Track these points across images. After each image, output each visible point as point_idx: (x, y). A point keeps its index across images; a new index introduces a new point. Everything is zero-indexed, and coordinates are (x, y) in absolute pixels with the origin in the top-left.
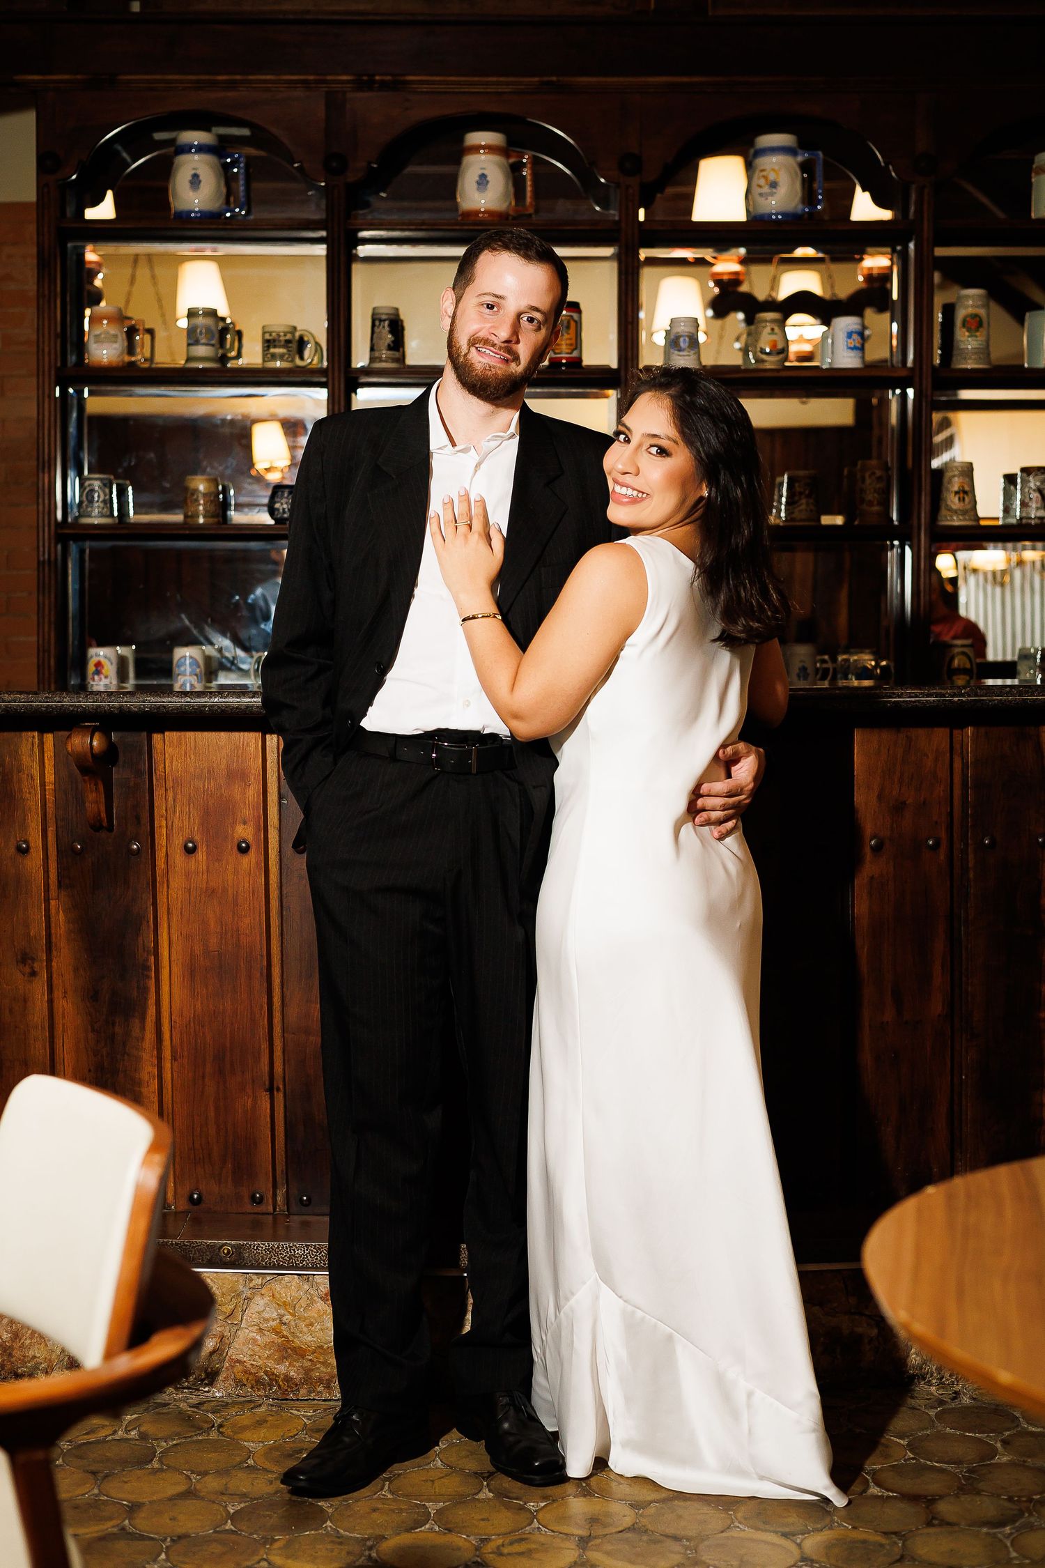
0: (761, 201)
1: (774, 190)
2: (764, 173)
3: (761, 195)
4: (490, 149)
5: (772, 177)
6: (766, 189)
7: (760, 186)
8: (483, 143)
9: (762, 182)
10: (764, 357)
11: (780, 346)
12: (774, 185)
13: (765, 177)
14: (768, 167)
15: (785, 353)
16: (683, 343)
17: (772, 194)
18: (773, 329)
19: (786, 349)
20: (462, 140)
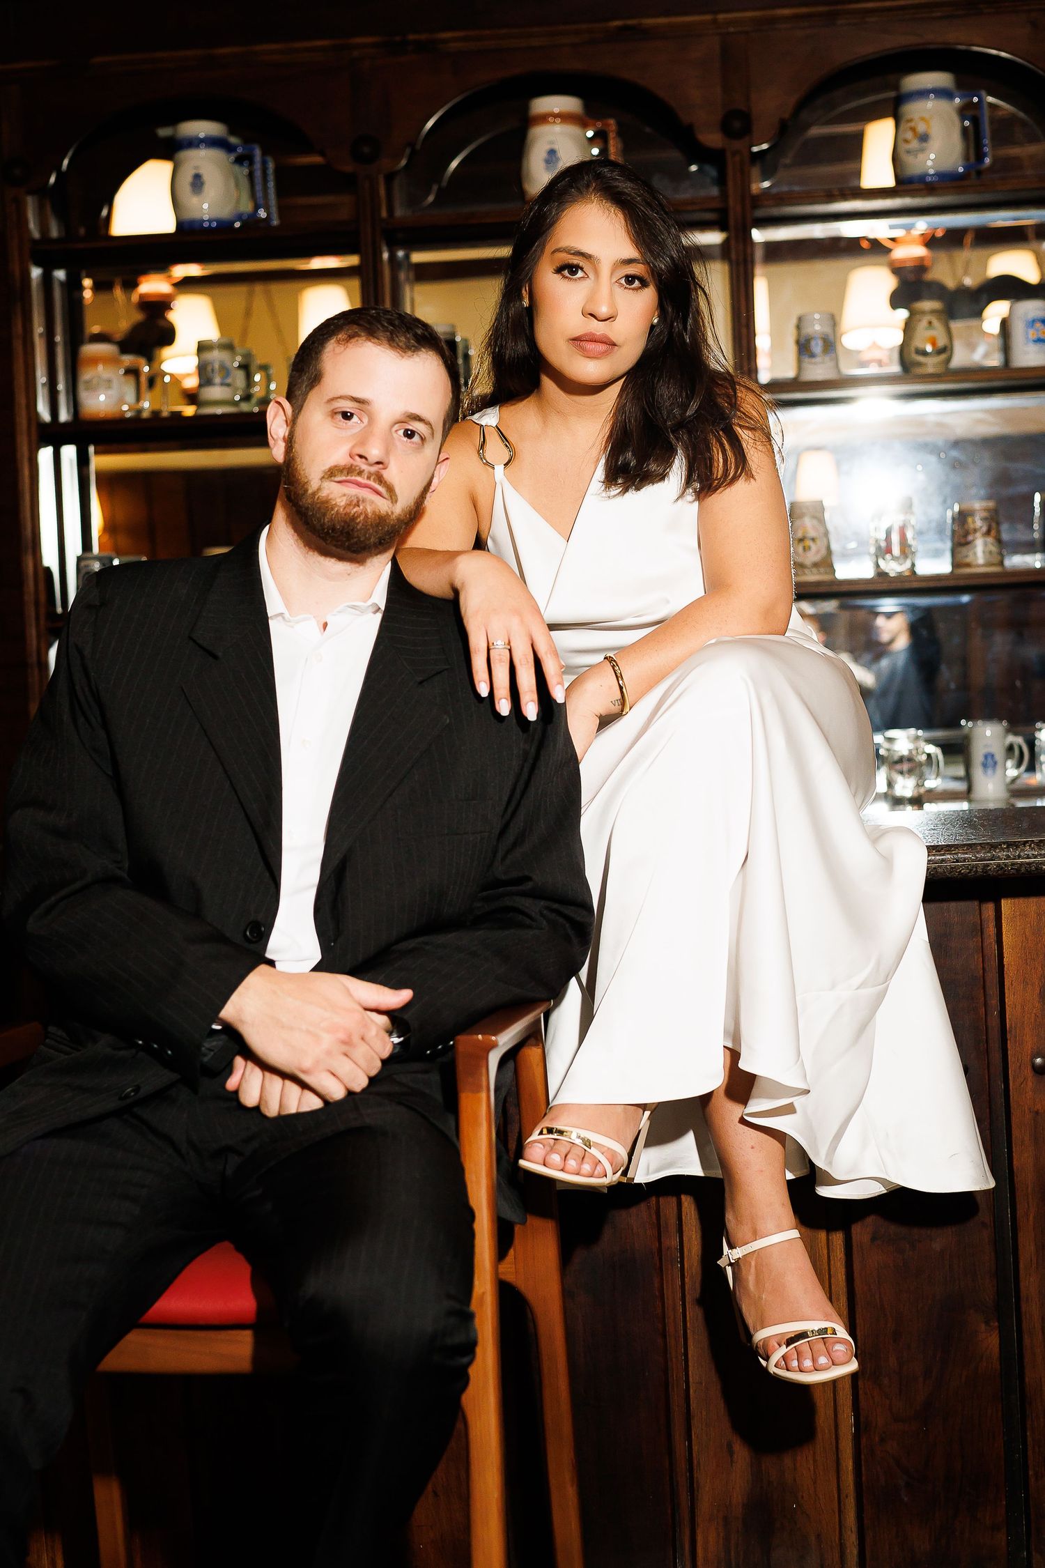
0: (909, 160)
1: (924, 145)
2: (912, 124)
3: (908, 152)
4: (565, 117)
5: (921, 128)
6: (915, 144)
7: (906, 141)
8: (556, 110)
9: (909, 135)
10: (921, 359)
11: (941, 342)
12: (924, 138)
13: (913, 129)
14: (916, 116)
15: (949, 353)
16: (817, 347)
17: (922, 150)
18: (930, 323)
19: (950, 347)
20: (526, 108)
